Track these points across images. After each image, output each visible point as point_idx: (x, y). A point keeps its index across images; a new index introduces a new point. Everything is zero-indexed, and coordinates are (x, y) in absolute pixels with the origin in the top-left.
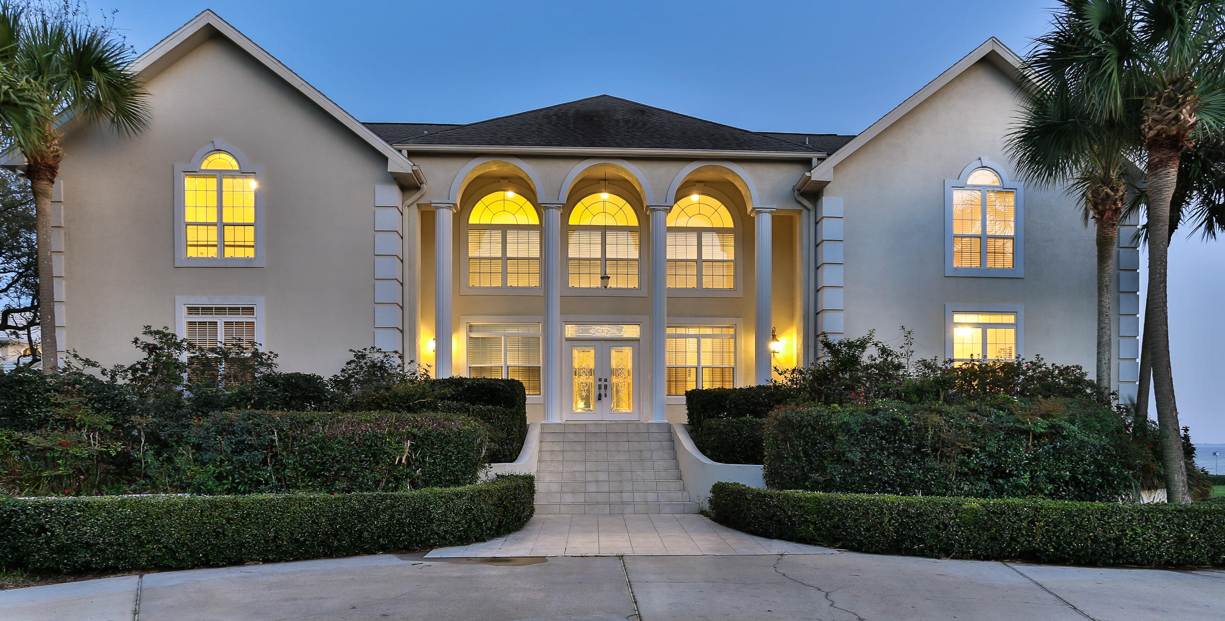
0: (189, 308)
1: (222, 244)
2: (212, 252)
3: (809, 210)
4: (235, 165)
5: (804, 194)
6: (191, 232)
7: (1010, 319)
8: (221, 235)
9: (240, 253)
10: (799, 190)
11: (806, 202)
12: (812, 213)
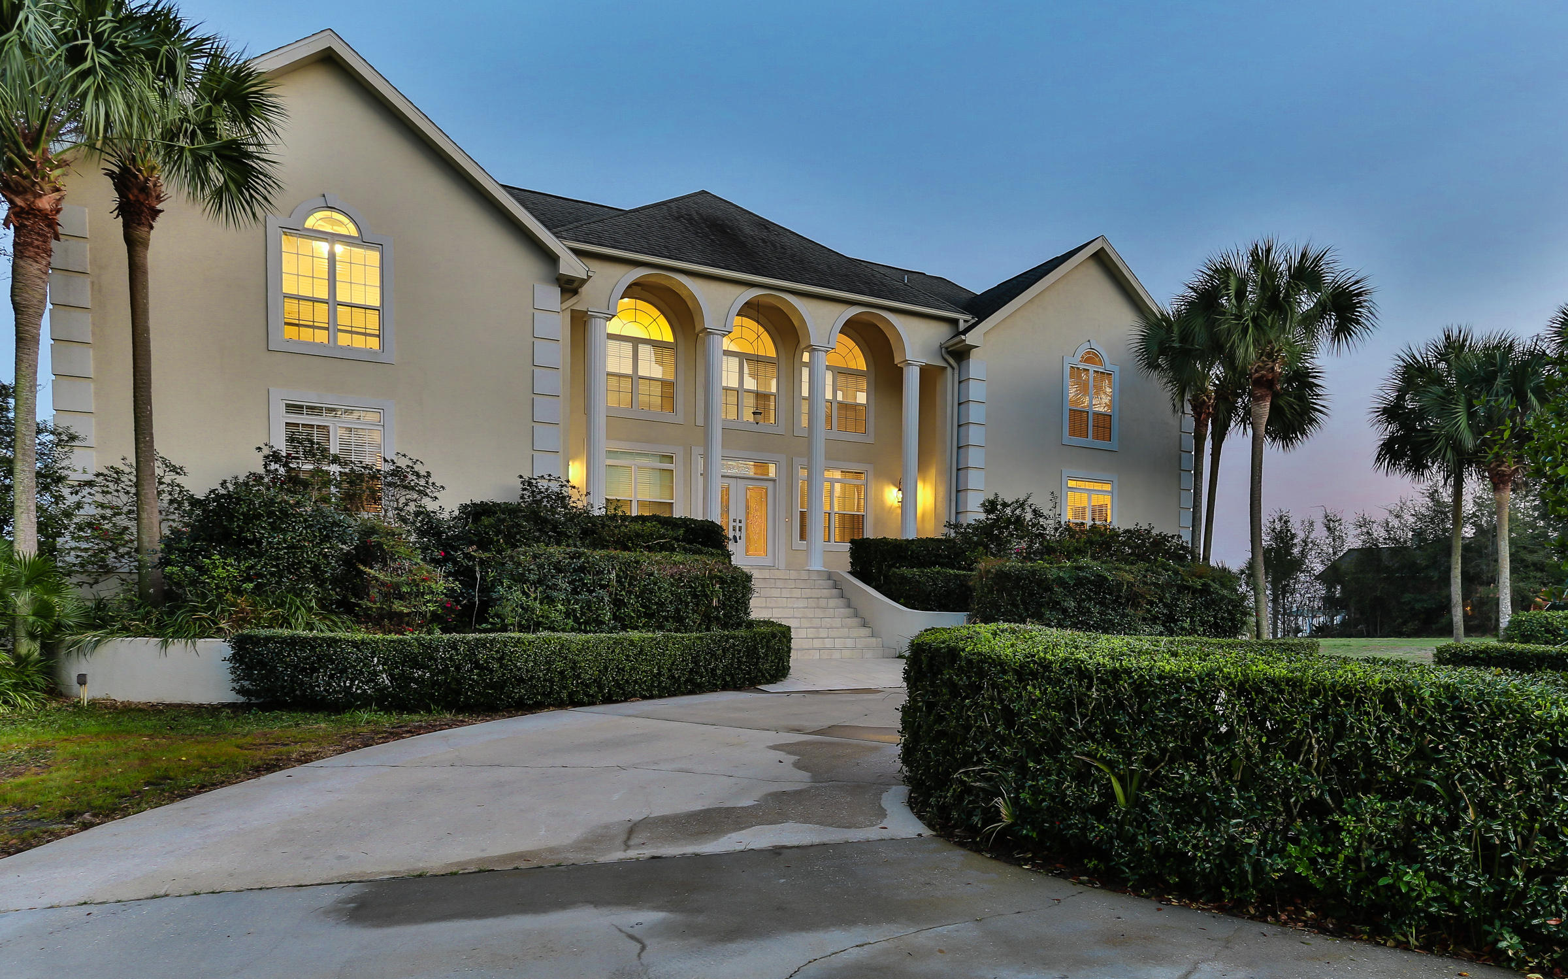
0: (288, 406)
1: (332, 327)
2: (322, 337)
3: (953, 368)
4: (351, 230)
5: (951, 353)
6: (290, 307)
7: (1107, 487)
8: (333, 314)
9: (359, 342)
10: (947, 348)
11: (952, 361)
12: (956, 372)
